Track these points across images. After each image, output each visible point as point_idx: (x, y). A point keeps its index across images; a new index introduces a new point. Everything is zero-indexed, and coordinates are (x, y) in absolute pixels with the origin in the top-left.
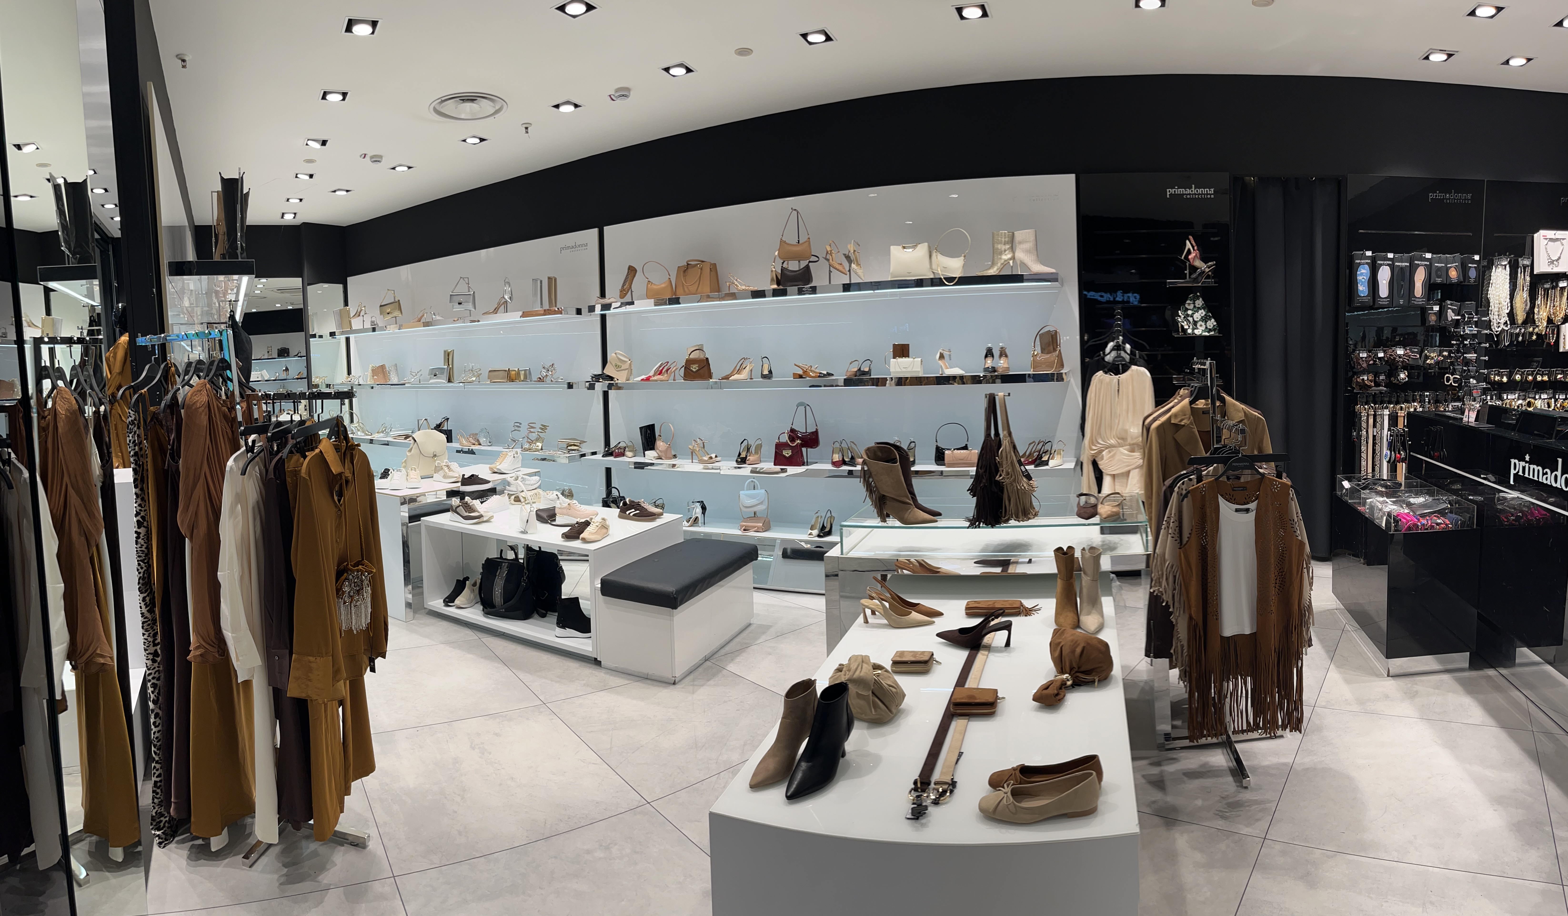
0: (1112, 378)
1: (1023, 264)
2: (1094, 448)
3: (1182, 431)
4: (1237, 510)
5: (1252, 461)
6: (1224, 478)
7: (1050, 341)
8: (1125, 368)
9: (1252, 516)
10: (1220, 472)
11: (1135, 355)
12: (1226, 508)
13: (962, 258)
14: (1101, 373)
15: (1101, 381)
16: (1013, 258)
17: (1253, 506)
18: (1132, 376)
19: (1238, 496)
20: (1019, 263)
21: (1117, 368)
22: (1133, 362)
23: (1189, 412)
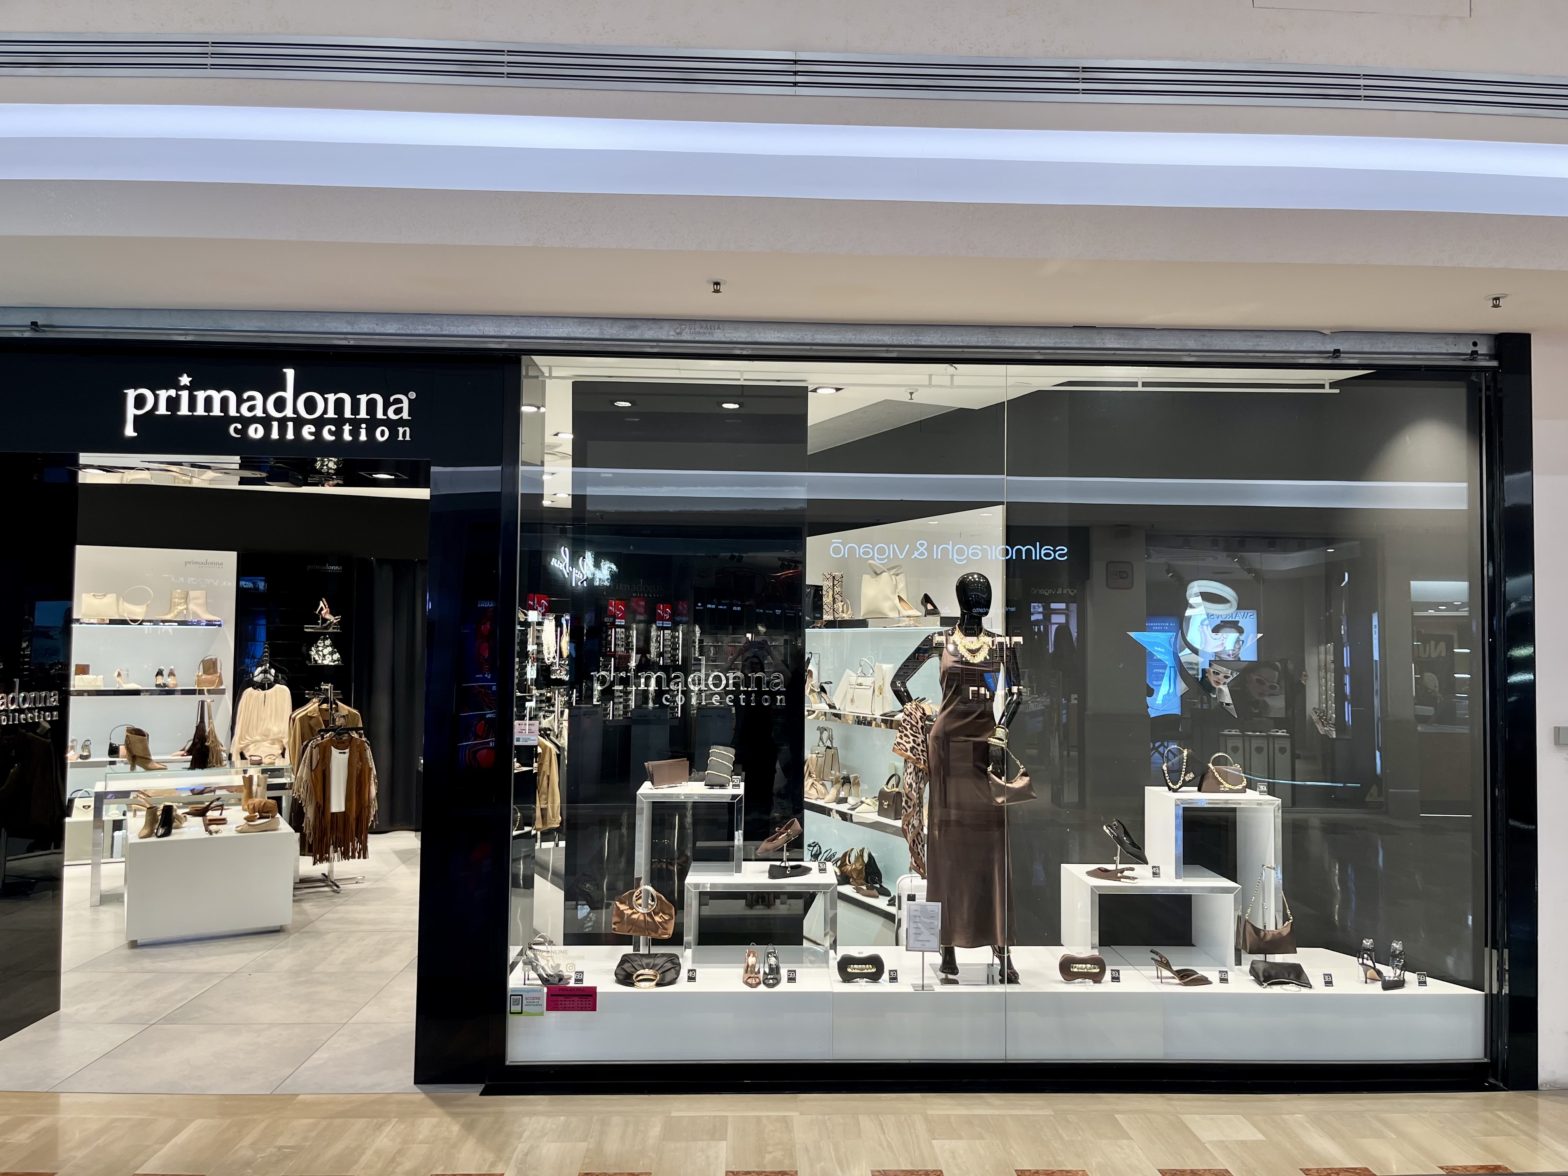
0: (260, 693)
1: (195, 613)
2: (242, 742)
3: (314, 719)
4: (340, 753)
5: (348, 730)
6: (334, 738)
7: (210, 666)
8: (270, 686)
9: (347, 755)
10: (333, 735)
11: (278, 677)
12: (335, 752)
13: (145, 606)
14: (251, 689)
15: (251, 695)
16: (187, 609)
17: (347, 751)
18: (276, 691)
19: (340, 746)
20: (191, 612)
21: (263, 686)
22: (276, 681)
23: (318, 710)
